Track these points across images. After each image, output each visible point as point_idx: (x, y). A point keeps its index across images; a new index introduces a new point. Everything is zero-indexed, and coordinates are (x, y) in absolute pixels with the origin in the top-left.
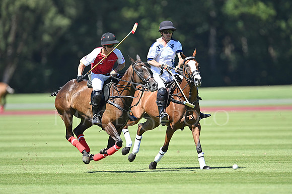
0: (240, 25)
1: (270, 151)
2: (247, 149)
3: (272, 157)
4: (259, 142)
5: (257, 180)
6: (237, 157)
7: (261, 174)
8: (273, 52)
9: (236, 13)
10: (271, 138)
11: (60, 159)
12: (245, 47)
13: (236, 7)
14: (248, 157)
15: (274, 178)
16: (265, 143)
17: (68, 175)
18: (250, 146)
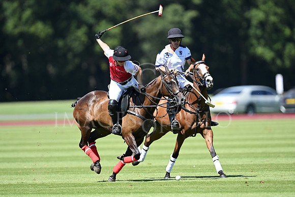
0: (20, 43)
1: (50, 163)
3: (53, 169)
5: (39, 190)
6: (19, 169)
7: (43, 185)
8: (51, 70)
9: (17, 31)
12: (25, 65)
13: (16, 26)
14: (30, 169)
15: (54, 189)
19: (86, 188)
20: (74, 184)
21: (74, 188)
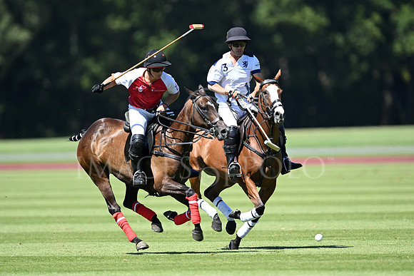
0: (278, 39)
1: (321, 223)
2: (288, 220)
3: (324, 232)
4: (305, 210)
5: (303, 265)
6: (273, 232)
8: (325, 80)
9: (272, 22)
10: (322, 203)
11: (18, 235)
12: (285, 73)
13: (272, 14)
14: (290, 232)
15: (327, 262)
16: (314, 212)
17: (29, 258)
18: (292, 215)
19: (374, 261)
20: (358, 255)
21: (357, 261)
